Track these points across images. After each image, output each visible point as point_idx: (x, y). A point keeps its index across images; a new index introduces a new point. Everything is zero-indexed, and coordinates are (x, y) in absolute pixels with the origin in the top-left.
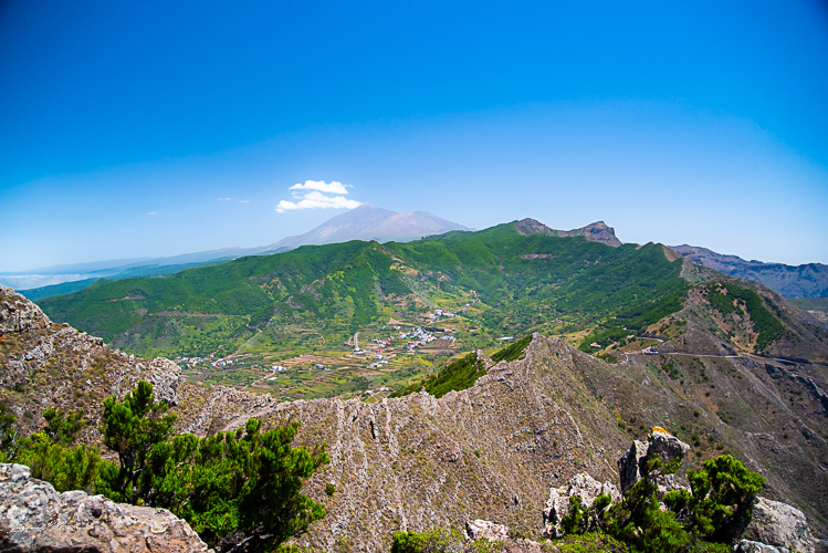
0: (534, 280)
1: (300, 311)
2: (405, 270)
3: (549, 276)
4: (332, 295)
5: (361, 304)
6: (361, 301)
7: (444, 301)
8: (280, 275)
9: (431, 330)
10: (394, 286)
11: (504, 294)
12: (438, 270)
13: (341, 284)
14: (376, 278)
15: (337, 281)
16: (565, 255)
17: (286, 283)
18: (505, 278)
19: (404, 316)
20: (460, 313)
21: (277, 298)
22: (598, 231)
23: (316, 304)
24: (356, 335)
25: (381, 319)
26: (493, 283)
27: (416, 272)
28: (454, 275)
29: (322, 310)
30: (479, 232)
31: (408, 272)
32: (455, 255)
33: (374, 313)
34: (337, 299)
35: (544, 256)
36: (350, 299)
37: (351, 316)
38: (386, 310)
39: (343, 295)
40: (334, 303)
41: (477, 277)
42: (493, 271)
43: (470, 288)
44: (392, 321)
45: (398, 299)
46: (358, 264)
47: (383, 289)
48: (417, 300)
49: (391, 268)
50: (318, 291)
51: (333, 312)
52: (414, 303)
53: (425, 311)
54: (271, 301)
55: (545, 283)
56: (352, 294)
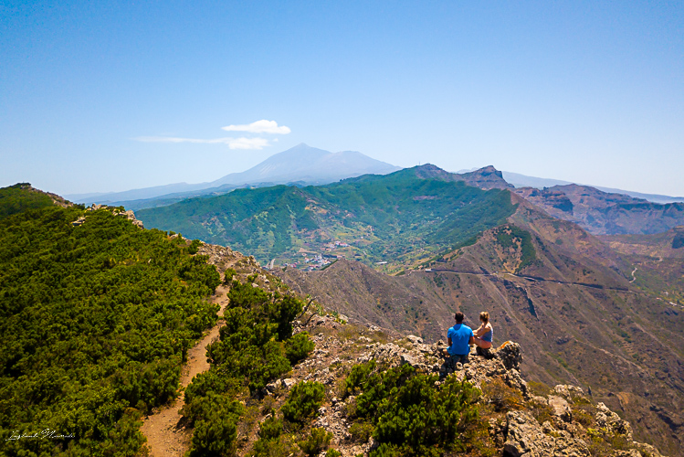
0: (418, 218)
1: (231, 243)
2: (316, 210)
3: (432, 215)
4: (257, 231)
5: (280, 237)
6: (280, 235)
7: (344, 234)
8: (218, 214)
9: (327, 256)
10: (306, 223)
11: (393, 228)
12: (345, 209)
13: (265, 221)
14: (292, 217)
15: (262, 220)
16: (447, 197)
17: (222, 221)
18: (398, 216)
19: (311, 246)
20: (354, 244)
21: (215, 233)
22: (488, 174)
23: (244, 238)
24: (273, 261)
25: (293, 248)
26: (387, 220)
27: (325, 212)
28: (357, 212)
29: (249, 242)
30: (387, 175)
31: (319, 212)
32: (361, 197)
33: (290, 244)
34: (261, 233)
35: (432, 198)
36: (271, 234)
37: (271, 246)
38: (299, 241)
39: (266, 230)
40: (259, 236)
41: (375, 215)
42: (389, 211)
43: (368, 224)
44: (301, 250)
45: (309, 233)
46: (279, 206)
47: (298, 226)
48: (322, 234)
49: (306, 208)
50: (246, 227)
51: (257, 244)
52: (320, 236)
53: (327, 242)
54: (209, 235)
55: (427, 220)
56: (273, 230)
